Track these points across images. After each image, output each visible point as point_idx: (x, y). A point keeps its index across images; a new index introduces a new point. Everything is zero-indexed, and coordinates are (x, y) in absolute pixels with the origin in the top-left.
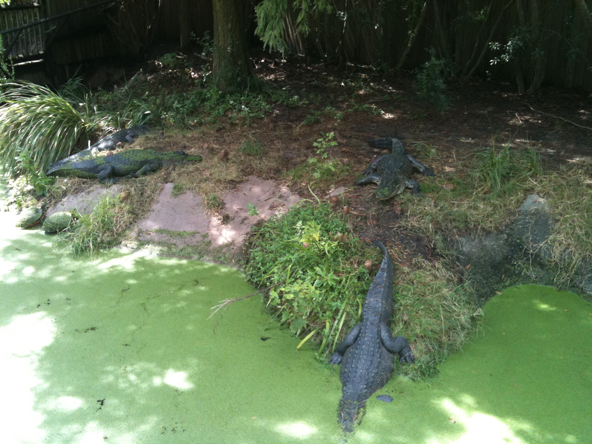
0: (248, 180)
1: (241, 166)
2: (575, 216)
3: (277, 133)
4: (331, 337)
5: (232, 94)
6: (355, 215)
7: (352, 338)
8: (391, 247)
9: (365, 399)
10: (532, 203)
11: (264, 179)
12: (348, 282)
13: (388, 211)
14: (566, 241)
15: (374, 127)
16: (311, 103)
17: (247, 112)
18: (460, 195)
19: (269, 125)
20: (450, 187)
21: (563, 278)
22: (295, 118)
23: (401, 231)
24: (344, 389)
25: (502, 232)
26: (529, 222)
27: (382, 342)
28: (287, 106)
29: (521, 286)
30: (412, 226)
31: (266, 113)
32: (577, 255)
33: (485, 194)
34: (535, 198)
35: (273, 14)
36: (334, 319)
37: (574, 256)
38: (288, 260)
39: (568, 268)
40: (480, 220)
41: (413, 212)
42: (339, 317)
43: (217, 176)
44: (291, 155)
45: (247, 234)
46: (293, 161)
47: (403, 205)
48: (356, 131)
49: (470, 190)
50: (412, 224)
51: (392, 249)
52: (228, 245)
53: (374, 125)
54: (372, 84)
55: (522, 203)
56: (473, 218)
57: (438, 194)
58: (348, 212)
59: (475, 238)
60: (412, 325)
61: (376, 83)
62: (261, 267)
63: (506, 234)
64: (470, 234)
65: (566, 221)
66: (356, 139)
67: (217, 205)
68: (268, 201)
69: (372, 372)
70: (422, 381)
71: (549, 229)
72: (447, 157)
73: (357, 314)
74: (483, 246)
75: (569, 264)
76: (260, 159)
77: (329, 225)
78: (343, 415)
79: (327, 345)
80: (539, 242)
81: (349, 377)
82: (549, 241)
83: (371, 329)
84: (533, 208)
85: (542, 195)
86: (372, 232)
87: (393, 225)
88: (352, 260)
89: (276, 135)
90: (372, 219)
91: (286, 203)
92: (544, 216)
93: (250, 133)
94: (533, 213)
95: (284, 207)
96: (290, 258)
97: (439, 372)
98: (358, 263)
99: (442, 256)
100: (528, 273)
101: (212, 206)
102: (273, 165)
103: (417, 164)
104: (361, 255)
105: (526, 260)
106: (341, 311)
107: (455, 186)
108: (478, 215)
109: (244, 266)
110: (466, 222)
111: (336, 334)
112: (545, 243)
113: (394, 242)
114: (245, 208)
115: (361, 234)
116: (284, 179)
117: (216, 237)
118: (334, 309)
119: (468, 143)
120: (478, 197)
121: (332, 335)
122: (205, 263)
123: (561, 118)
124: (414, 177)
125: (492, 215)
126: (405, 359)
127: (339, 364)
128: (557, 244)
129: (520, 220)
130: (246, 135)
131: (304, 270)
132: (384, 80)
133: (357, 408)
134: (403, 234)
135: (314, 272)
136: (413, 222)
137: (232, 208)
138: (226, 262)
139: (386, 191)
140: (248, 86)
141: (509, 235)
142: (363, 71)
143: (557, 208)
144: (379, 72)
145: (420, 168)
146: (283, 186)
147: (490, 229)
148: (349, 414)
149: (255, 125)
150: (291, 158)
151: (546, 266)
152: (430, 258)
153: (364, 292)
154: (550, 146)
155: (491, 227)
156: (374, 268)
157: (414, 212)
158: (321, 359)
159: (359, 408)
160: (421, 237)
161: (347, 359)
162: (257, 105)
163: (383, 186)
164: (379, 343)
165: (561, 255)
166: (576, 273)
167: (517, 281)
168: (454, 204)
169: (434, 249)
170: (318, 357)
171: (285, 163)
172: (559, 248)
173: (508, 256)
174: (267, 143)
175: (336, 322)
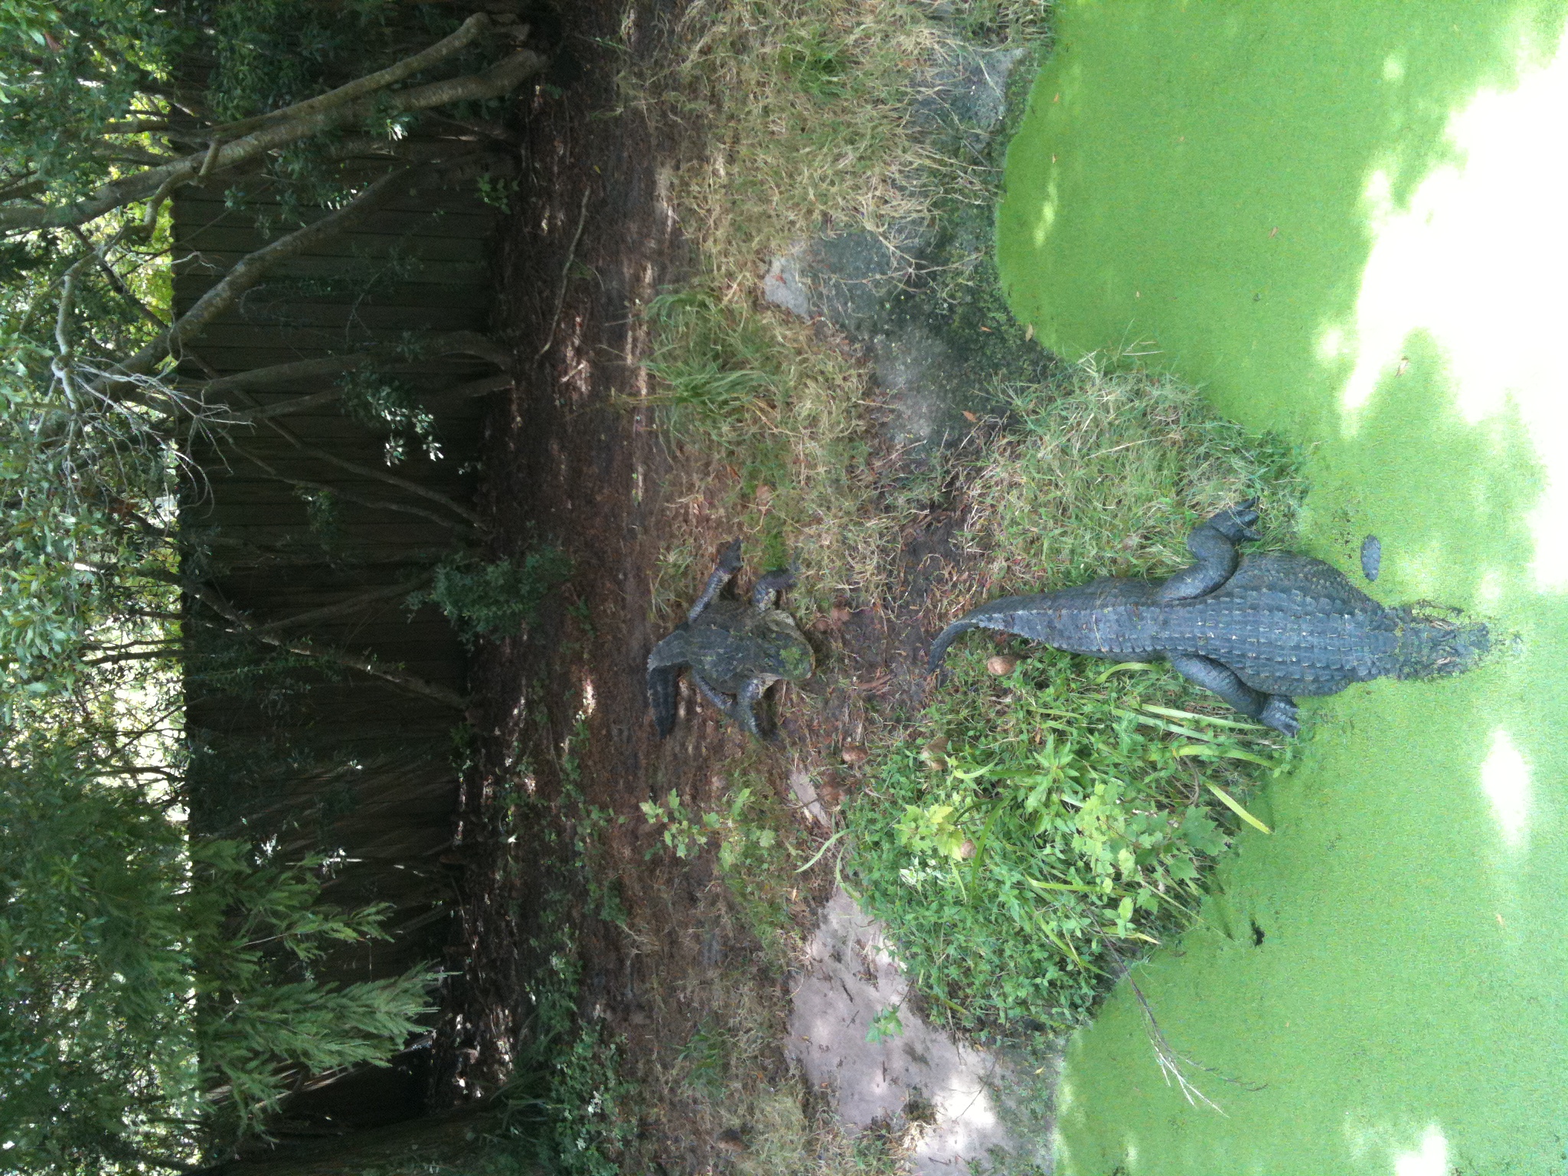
0: (799, 1060)
1: (762, 1086)
2: (811, 177)
3: (658, 998)
4: (1222, 739)
5: (556, 1149)
6: (865, 728)
7: (1214, 673)
8: (942, 617)
9: (1383, 610)
10: (789, 288)
11: (791, 1011)
12: (1058, 713)
13: (845, 643)
14: (876, 189)
15: (621, 731)
16: (569, 918)
17: (607, 1096)
18: (783, 466)
19: (637, 1026)
20: (765, 494)
21: (971, 183)
22: (613, 956)
23: (894, 599)
24: (1363, 672)
25: (870, 349)
26: (837, 286)
27: (1214, 589)
28: (580, 982)
29: (1003, 284)
30: (879, 573)
31: (603, 1042)
32: (909, 157)
33: (773, 407)
34: (774, 281)
35: (331, 1015)
36: (1169, 735)
37: (911, 163)
38: (1016, 892)
39: (945, 176)
40: (845, 405)
41: (841, 577)
42: (1159, 722)
43: (796, 1155)
44: (716, 947)
45: (954, 1041)
46: (731, 935)
47: (825, 605)
48: (635, 775)
49: (769, 443)
50: (872, 574)
51: (946, 613)
52: (996, 1093)
53: (615, 732)
54: (508, 762)
55: (788, 313)
56: (839, 423)
57: (785, 522)
58: (861, 749)
59: (892, 411)
60: (1151, 523)
61: (505, 751)
62: (1049, 976)
63: (871, 339)
64: (883, 425)
65: (823, 197)
66: (656, 770)
67: (879, 1143)
68: (853, 992)
69: (1303, 604)
70: (1304, 470)
71: (850, 235)
72: (686, 521)
73: (1146, 672)
74: (910, 389)
75: (933, 173)
76: (733, 1031)
77: (903, 792)
78: (1440, 662)
79: (1247, 745)
80: (884, 255)
81: (1327, 667)
82: (881, 230)
83: (1180, 625)
84: (799, 282)
85: (763, 267)
86: (908, 677)
87: (881, 622)
88: (992, 715)
89: (665, 1002)
90: (870, 681)
91: (852, 938)
92: (816, 253)
93: (663, 1079)
94: (813, 281)
95: (863, 940)
96: (1012, 887)
97: (1269, 433)
98: (998, 697)
99: (951, 483)
100: (968, 270)
101: (884, 1157)
102: (747, 989)
103: (711, 590)
104: (976, 690)
105: (934, 280)
106: (1142, 719)
107: (761, 483)
108: (830, 413)
109: (1051, 1036)
110: (851, 440)
111: (1209, 725)
112: (886, 238)
113: (927, 611)
114: (881, 1059)
115: (916, 704)
116: (785, 954)
117: (974, 1136)
118: (1140, 738)
119: (645, 480)
120: (784, 422)
121: (1215, 736)
122: (1056, 1156)
123: (565, 271)
124: (748, 591)
125: (827, 380)
126: (1251, 523)
127: (1293, 705)
128: (885, 210)
129: (834, 309)
130: (672, 1090)
131: (1041, 842)
132: (497, 732)
133: (1413, 625)
134: (903, 592)
135: (1044, 811)
136: (868, 570)
137: (882, 1098)
138: (1045, 1094)
139: (791, 653)
140: (533, 1101)
141: (874, 330)
142: (475, 794)
143: (793, 223)
144: (475, 752)
145: (720, 580)
146: (804, 953)
147: (865, 378)
148: (1435, 645)
149: (640, 1065)
150: (725, 944)
151: (944, 229)
152: (958, 513)
153: (1078, 663)
154: (637, 279)
155: (859, 375)
156: (1006, 651)
157: (839, 573)
158: (1289, 755)
159: (1414, 620)
160: (906, 545)
161: (1277, 679)
162: (583, 1069)
163: (778, 666)
164: (1216, 598)
165: (912, 195)
166: (955, 154)
167: (992, 296)
168: (808, 478)
169: (933, 506)
170: (1286, 767)
171: (740, 959)
172: (894, 203)
173: (929, 324)
174: (688, 1020)
175: (1174, 729)
